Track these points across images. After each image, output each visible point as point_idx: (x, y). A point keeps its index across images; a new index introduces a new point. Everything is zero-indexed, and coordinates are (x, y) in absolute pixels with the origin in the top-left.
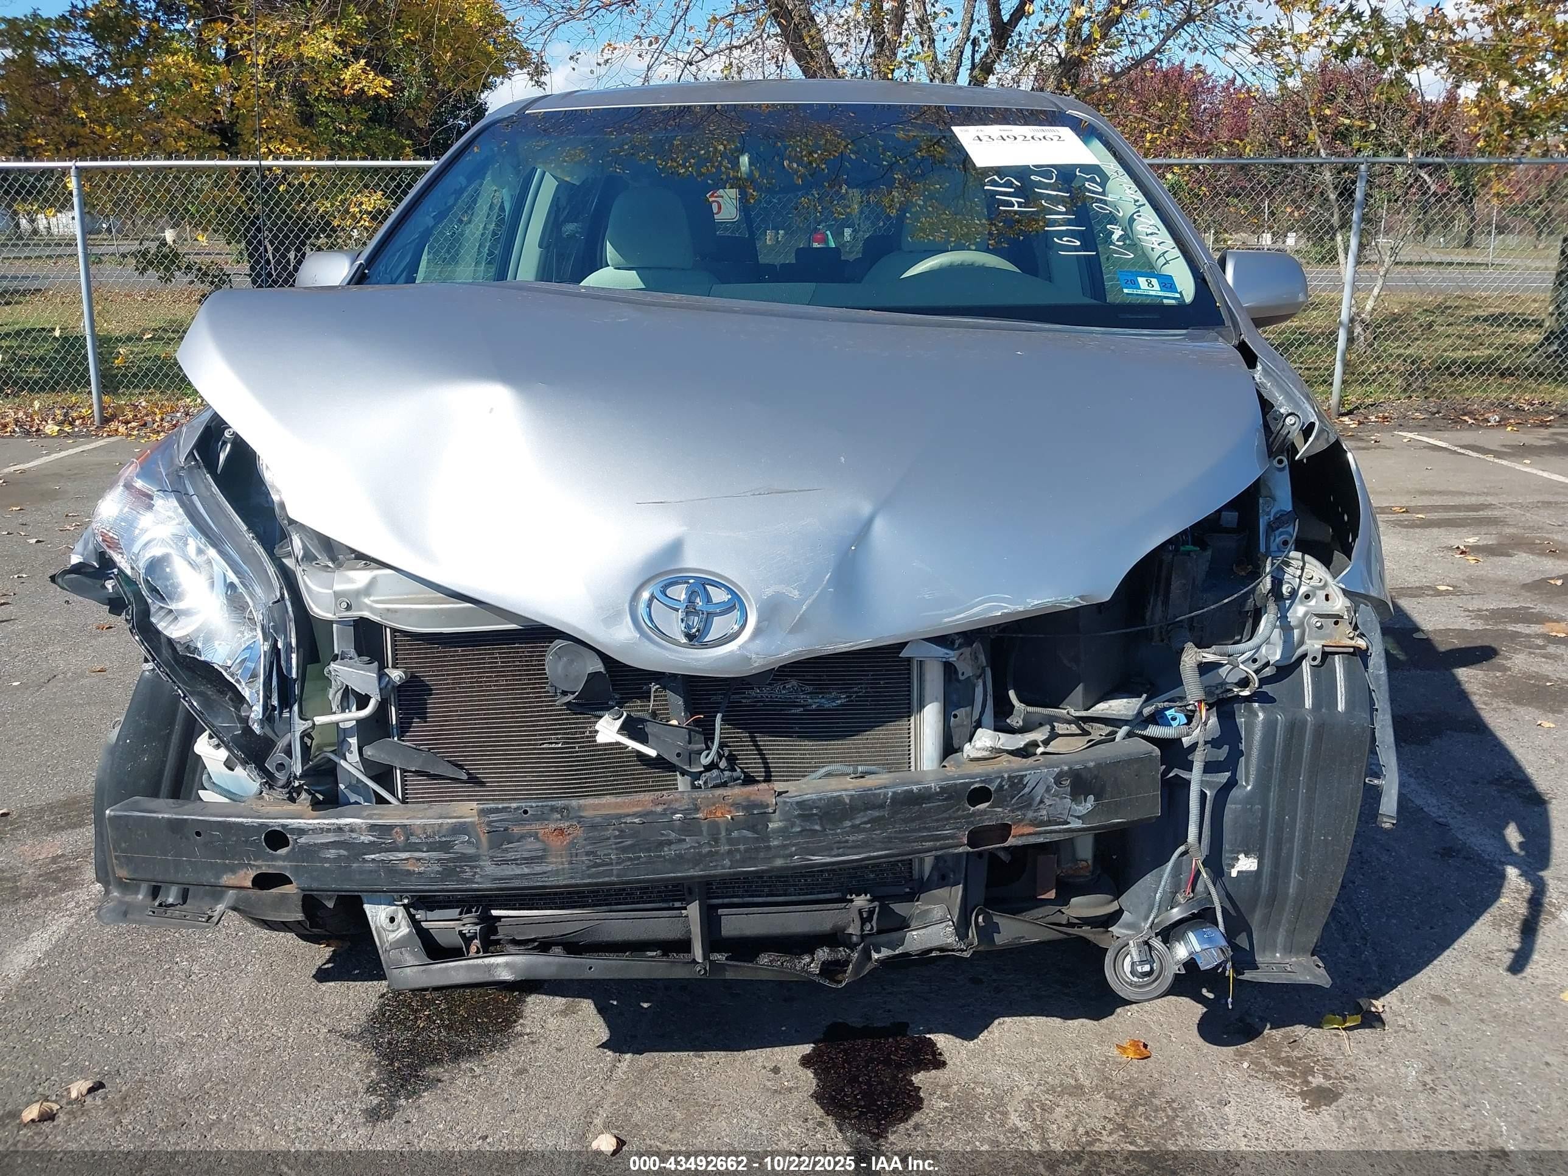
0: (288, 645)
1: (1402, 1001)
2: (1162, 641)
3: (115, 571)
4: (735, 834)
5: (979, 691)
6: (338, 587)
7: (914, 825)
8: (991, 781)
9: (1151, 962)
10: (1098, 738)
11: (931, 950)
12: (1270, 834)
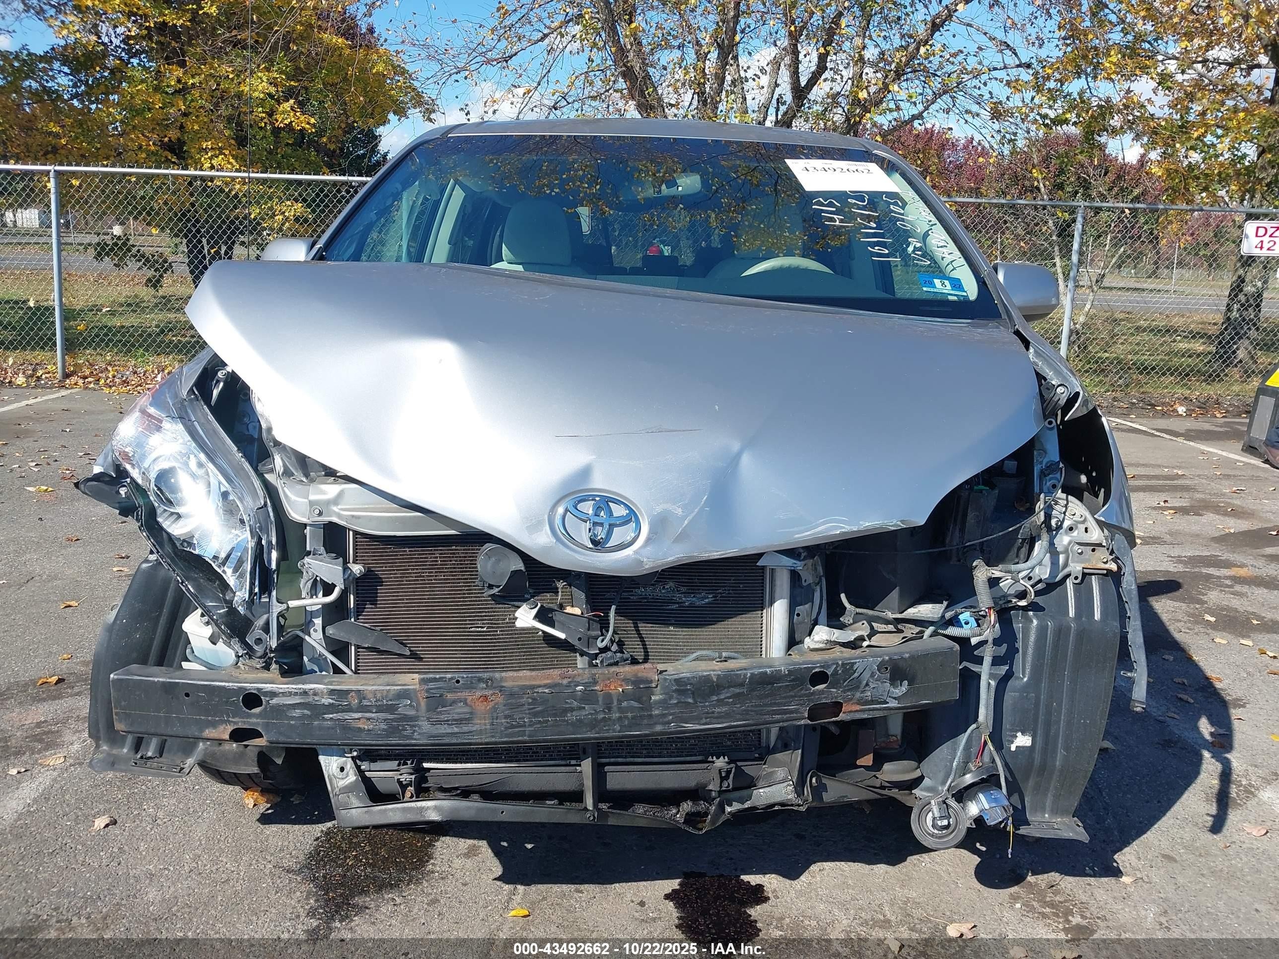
0: (269, 543)
1: (1139, 859)
2: (959, 561)
3: (128, 480)
4: (625, 704)
5: (817, 595)
6: (312, 497)
7: (768, 701)
8: (829, 667)
9: (948, 817)
10: (910, 636)
11: (773, 805)
12: (1041, 718)
